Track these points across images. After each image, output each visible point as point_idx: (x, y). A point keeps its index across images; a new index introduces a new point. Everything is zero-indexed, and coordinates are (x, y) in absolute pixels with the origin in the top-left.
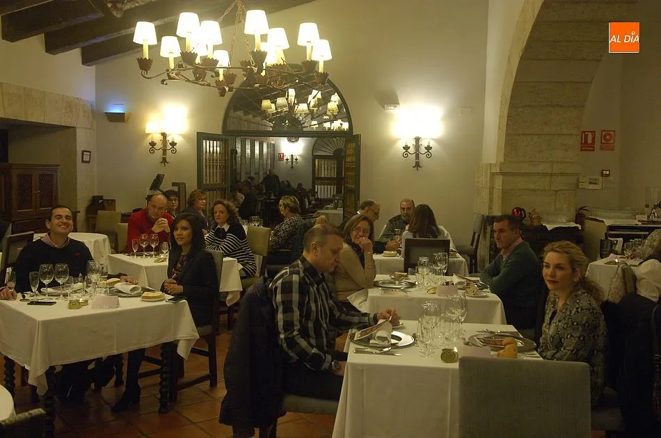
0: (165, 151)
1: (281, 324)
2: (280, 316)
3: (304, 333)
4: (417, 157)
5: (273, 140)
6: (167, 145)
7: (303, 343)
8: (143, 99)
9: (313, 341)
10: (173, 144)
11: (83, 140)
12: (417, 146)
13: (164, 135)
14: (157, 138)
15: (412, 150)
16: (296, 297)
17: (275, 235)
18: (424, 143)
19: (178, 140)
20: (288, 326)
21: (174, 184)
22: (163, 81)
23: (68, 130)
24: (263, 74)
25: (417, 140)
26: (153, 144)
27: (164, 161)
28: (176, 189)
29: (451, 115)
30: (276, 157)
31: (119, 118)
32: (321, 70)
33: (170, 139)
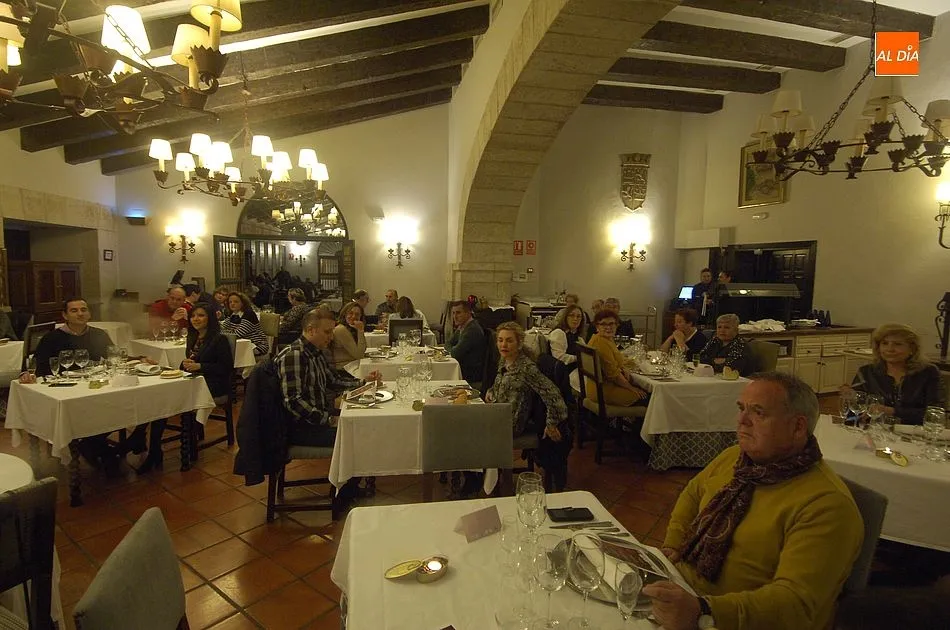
0: (184, 251)
1: (285, 391)
2: (284, 384)
3: (306, 396)
4: (399, 258)
5: (284, 243)
6: (186, 247)
7: (304, 404)
8: (163, 207)
9: (313, 403)
10: (192, 245)
11: (104, 241)
12: (399, 250)
13: (183, 237)
14: (177, 239)
15: (395, 253)
16: (297, 368)
17: (285, 319)
18: (404, 248)
19: (198, 242)
20: (292, 391)
21: (193, 279)
22: (179, 191)
23: (90, 232)
24: (270, 188)
25: (399, 245)
26: (173, 245)
27: (184, 259)
28: (195, 283)
29: (424, 226)
30: (287, 257)
31: (140, 222)
32: (320, 188)
33: (189, 241)
